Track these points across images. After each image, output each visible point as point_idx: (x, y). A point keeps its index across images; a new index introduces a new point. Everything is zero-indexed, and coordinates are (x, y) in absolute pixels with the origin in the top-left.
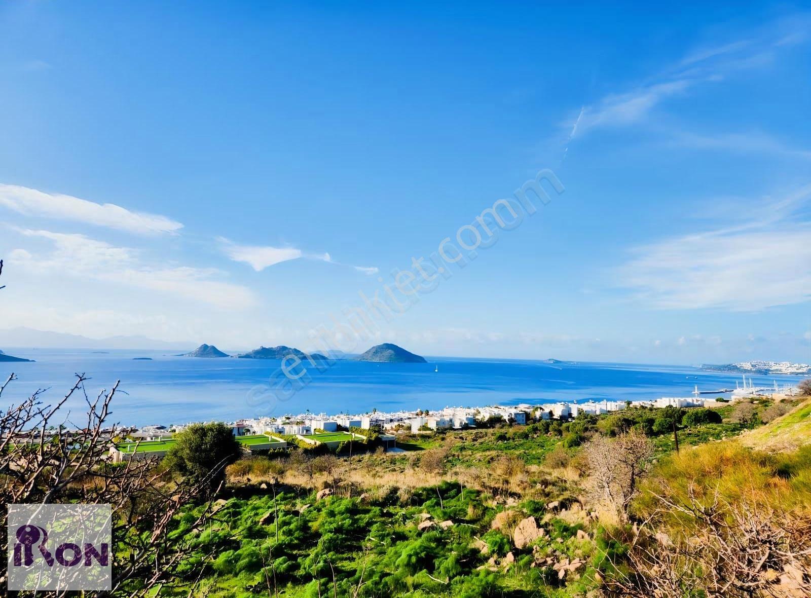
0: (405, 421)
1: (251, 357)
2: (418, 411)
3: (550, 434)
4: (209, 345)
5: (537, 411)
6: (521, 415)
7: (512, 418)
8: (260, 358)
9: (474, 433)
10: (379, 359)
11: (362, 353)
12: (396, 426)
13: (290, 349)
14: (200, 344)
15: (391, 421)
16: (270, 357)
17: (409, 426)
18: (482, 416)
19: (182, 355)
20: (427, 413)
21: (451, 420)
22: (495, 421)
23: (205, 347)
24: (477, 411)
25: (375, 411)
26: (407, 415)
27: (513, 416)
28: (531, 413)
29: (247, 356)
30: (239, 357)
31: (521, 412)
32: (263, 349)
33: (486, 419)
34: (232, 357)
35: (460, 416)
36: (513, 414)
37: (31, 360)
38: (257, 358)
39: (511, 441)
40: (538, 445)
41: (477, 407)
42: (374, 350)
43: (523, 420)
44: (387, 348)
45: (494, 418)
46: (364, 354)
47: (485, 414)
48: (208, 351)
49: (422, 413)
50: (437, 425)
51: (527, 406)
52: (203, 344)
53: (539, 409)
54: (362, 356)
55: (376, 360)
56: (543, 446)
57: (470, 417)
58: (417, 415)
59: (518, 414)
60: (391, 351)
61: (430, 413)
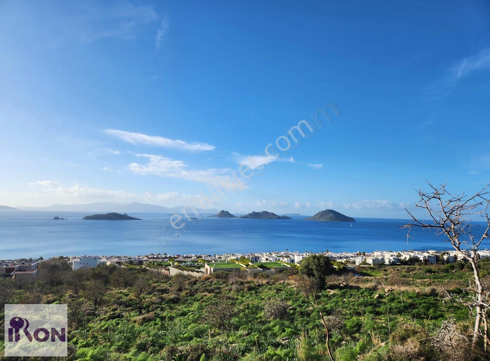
0: (351, 258)
1: (248, 218)
2: (358, 252)
3: (465, 270)
4: (225, 211)
5: (445, 255)
6: (433, 258)
7: (426, 259)
8: (253, 218)
9: (406, 267)
10: (324, 219)
11: (313, 215)
12: (345, 261)
13: (269, 213)
14: (220, 210)
15: (341, 258)
16: (258, 218)
17: (354, 261)
18: (404, 258)
19: (212, 216)
20: (364, 254)
21: (383, 259)
22: (414, 260)
23: (223, 212)
24: (399, 253)
25: (328, 251)
26: (350, 255)
27: (427, 258)
28: (440, 256)
29: (246, 217)
30: (242, 218)
31: (432, 256)
32: (254, 213)
33: (407, 259)
34: (237, 217)
35: (388, 257)
36: (427, 257)
37: (141, 219)
38: (251, 218)
39: (436, 273)
40: (458, 277)
41: (399, 252)
42: (320, 214)
43: (434, 261)
44: (329, 212)
45: (413, 259)
46: (314, 216)
47: (406, 256)
48: (224, 214)
49: (361, 254)
50: (373, 261)
51: (434, 251)
52: (222, 210)
53: (446, 254)
54: (313, 218)
55: (322, 220)
56: (462, 278)
57: (395, 257)
58: (357, 255)
59: (430, 256)
60: (331, 214)
61: (366, 254)
